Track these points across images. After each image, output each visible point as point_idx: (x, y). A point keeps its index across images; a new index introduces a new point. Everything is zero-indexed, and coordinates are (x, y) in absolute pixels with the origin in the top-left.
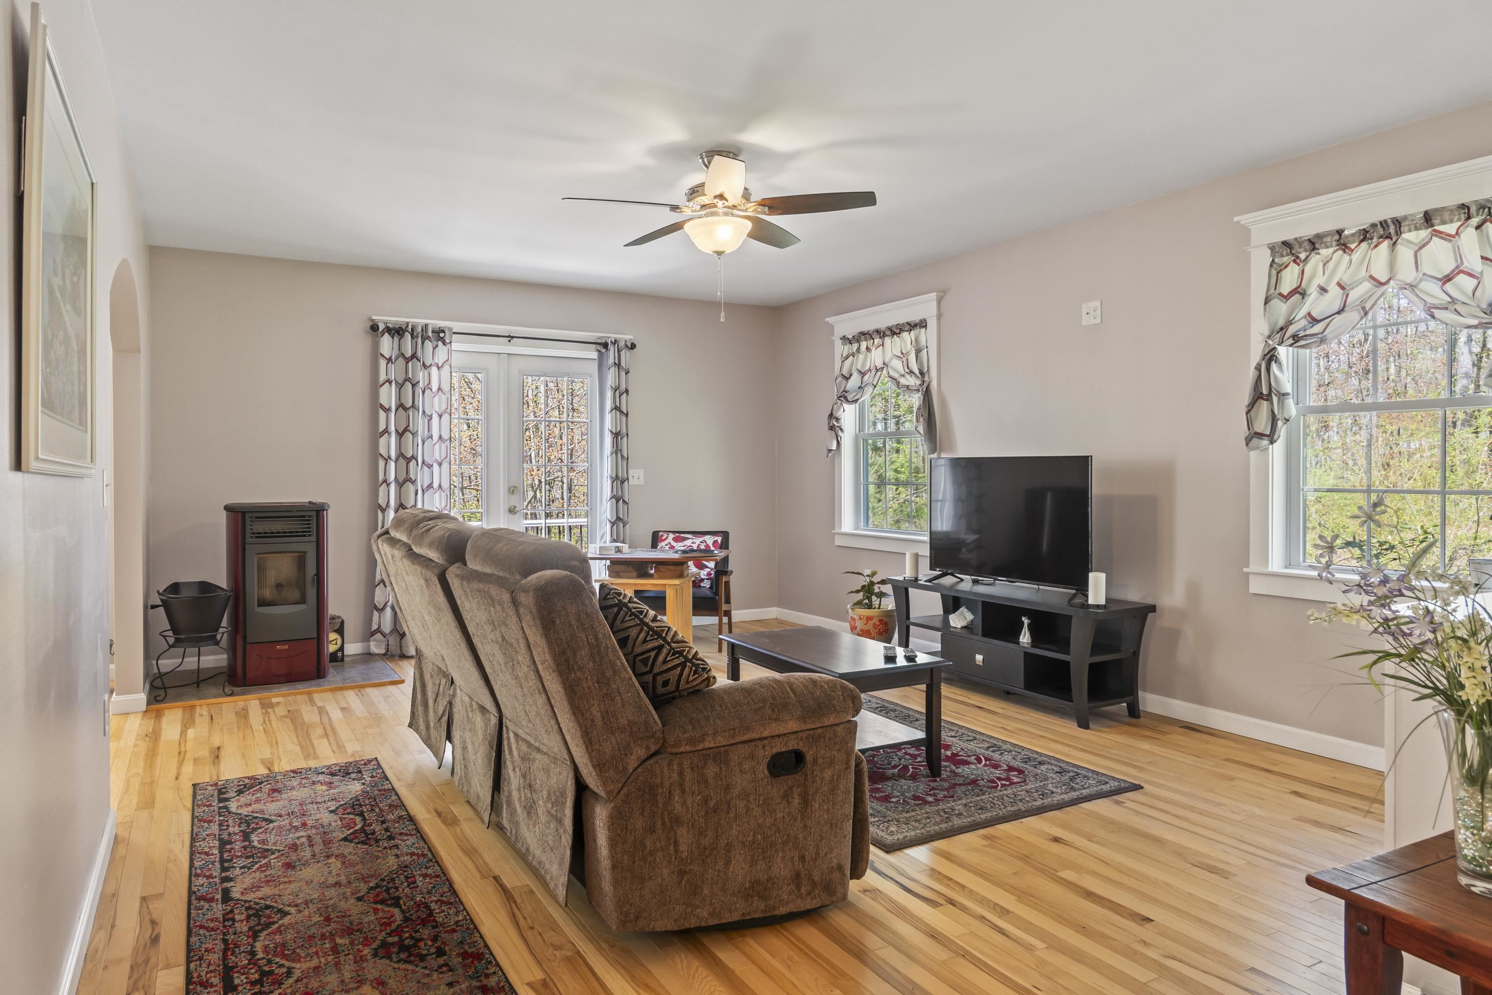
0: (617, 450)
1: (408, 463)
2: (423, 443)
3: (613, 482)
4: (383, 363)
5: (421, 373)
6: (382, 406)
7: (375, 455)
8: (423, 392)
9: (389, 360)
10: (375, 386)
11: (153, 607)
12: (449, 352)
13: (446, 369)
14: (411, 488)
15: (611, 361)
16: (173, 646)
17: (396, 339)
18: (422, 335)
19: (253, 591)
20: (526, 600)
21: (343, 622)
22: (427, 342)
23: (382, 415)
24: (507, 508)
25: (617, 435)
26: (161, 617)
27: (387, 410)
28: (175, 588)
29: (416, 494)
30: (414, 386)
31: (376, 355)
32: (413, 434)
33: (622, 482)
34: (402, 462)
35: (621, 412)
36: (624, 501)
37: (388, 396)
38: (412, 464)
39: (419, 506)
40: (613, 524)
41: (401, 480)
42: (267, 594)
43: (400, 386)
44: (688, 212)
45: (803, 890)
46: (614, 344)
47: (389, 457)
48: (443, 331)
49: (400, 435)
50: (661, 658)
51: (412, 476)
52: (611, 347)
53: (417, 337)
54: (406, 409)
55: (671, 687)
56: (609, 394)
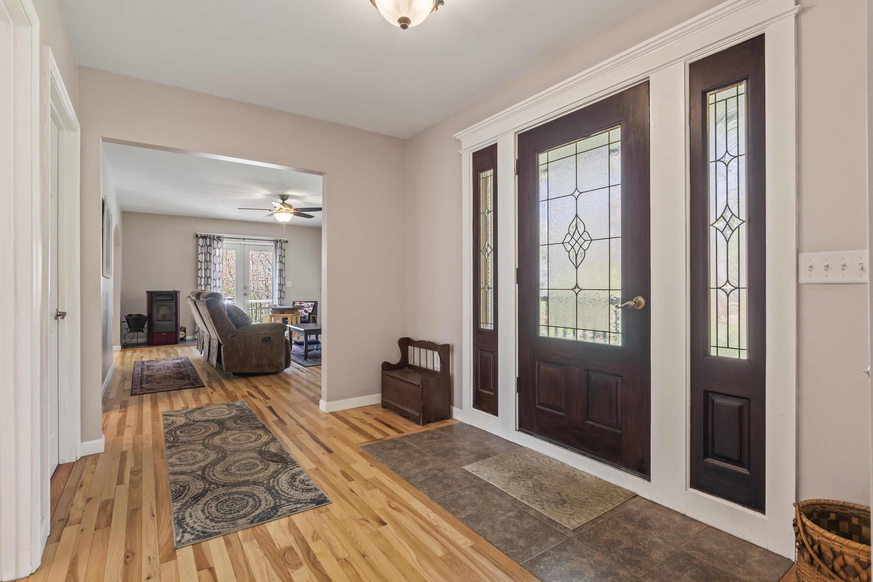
0: (281, 275)
1: (208, 279)
2: (213, 272)
3: (279, 286)
4: (200, 247)
5: (213, 251)
6: (199, 261)
7: (197, 276)
8: (213, 256)
9: (202, 246)
10: (197, 254)
11: (123, 322)
12: (222, 244)
13: (221, 249)
14: (209, 287)
15: (279, 246)
16: (129, 332)
17: (204, 240)
18: (212, 238)
19: (155, 316)
20: (205, 303)
21: (185, 328)
22: (214, 240)
23: (199, 264)
24: (243, 294)
25: (280, 270)
26: (126, 325)
27: (201, 262)
28: (130, 315)
29: (211, 288)
30: (210, 254)
31: (198, 245)
32: (210, 270)
33: (283, 285)
34: (206, 279)
35: (282, 263)
36: (283, 292)
37: (201, 258)
38: (209, 279)
39: (212, 291)
40: (279, 299)
41: (206, 284)
42: (160, 319)
43: (206, 255)
44: (274, 211)
45: (271, 367)
46: (280, 241)
47: (202, 277)
48: (220, 237)
49: (205, 270)
50: (239, 318)
51: (209, 283)
52: (279, 242)
53: (211, 239)
54: (207, 262)
55: (241, 324)
56: (278, 257)
